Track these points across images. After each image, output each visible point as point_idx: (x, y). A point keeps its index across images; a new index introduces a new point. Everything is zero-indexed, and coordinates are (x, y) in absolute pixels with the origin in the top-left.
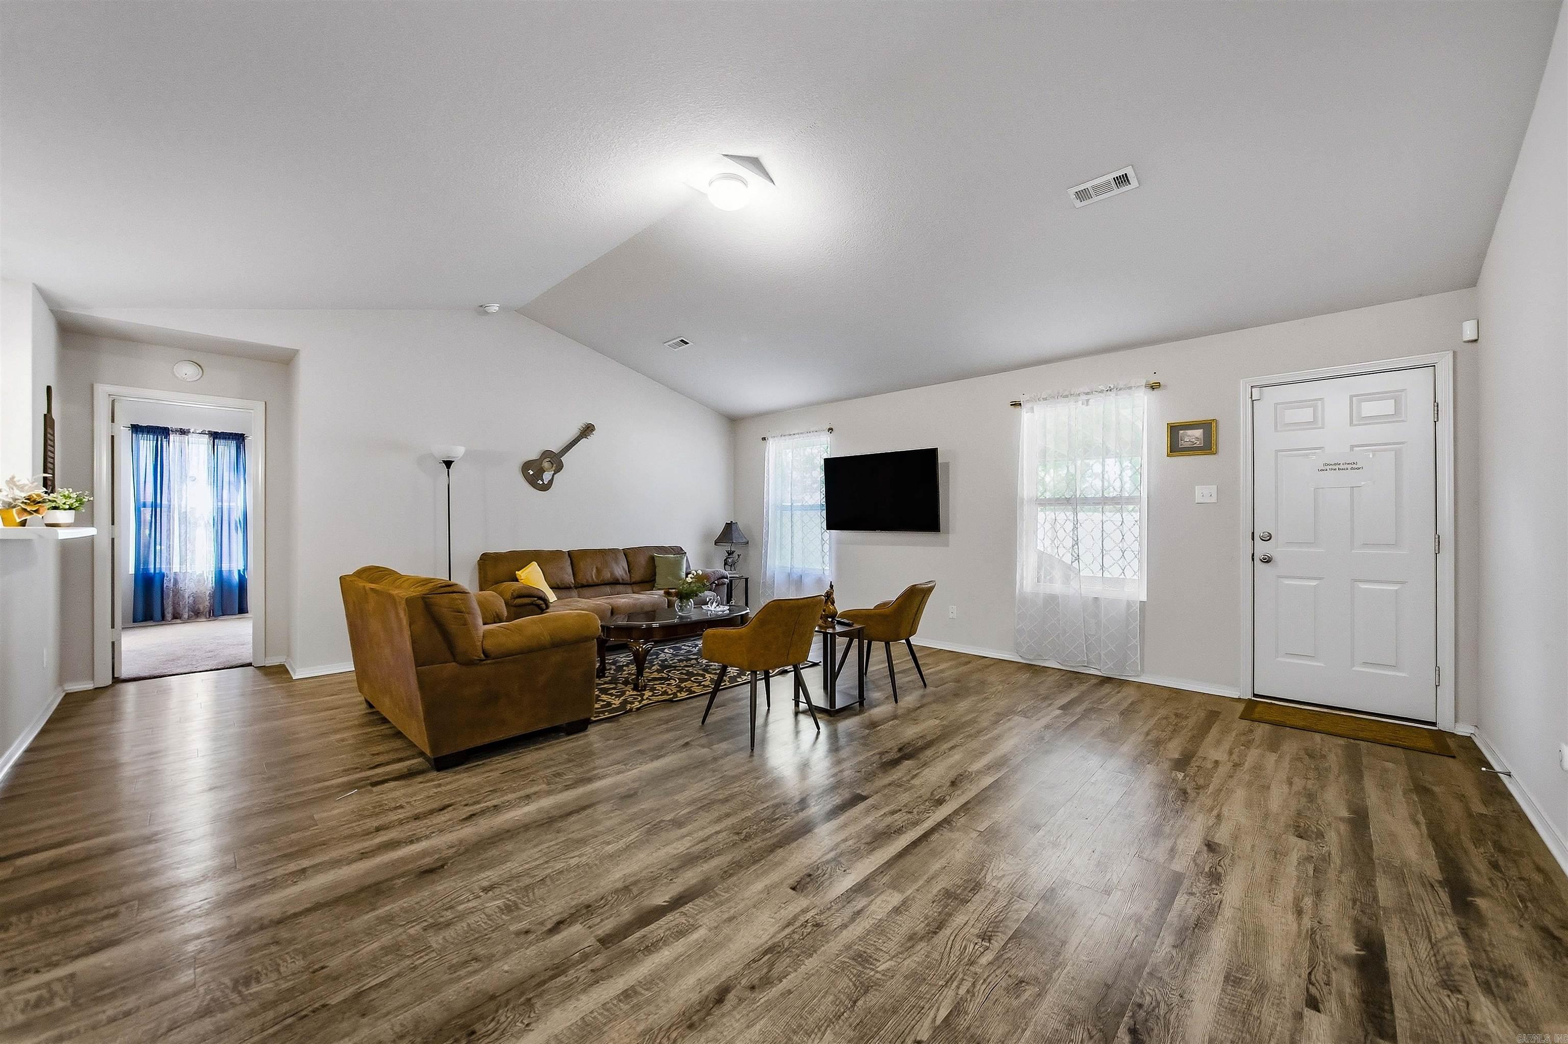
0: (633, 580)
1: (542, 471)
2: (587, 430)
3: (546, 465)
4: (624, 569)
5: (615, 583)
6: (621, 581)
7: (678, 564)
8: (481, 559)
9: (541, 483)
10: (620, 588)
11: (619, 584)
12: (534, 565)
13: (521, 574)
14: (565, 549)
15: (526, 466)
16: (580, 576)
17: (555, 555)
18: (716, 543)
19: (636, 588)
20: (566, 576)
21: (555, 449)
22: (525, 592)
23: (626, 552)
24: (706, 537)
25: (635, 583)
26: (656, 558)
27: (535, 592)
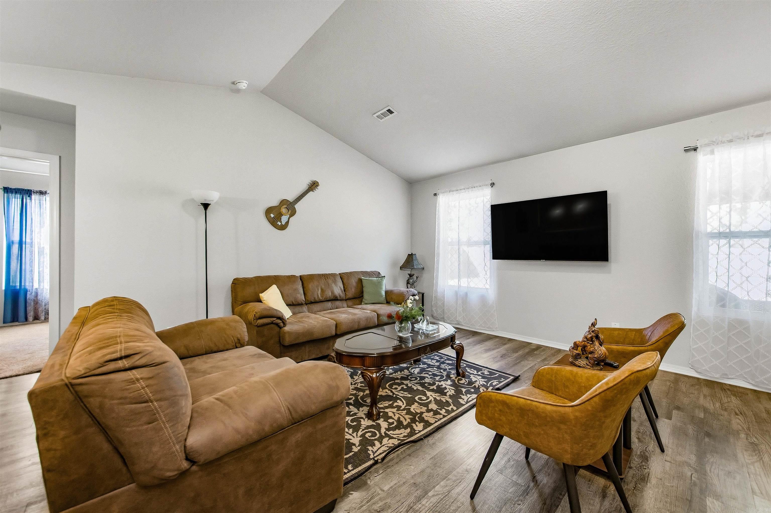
0: (347, 297)
1: (281, 215)
2: (313, 186)
3: (284, 210)
4: (340, 287)
5: (335, 299)
6: (339, 298)
7: (379, 284)
8: (232, 283)
9: (280, 224)
10: (338, 303)
11: (338, 300)
12: (274, 288)
13: (264, 296)
14: (298, 274)
15: (269, 211)
16: (309, 294)
17: (291, 278)
18: (401, 268)
19: (350, 303)
20: (299, 295)
21: (291, 198)
22: (266, 313)
23: (342, 276)
24: (394, 264)
25: (349, 299)
26: (363, 280)
27: (275, 313)
